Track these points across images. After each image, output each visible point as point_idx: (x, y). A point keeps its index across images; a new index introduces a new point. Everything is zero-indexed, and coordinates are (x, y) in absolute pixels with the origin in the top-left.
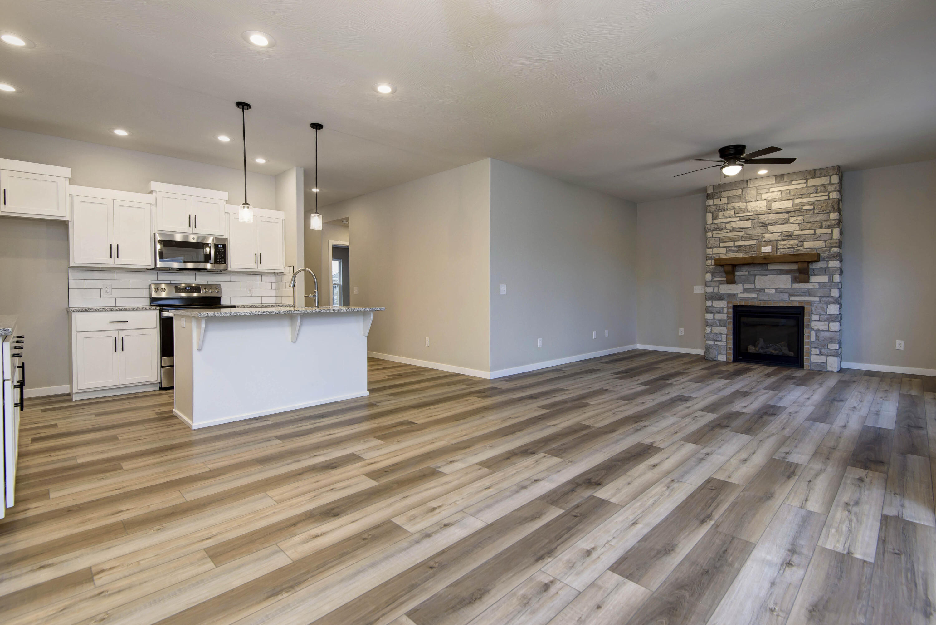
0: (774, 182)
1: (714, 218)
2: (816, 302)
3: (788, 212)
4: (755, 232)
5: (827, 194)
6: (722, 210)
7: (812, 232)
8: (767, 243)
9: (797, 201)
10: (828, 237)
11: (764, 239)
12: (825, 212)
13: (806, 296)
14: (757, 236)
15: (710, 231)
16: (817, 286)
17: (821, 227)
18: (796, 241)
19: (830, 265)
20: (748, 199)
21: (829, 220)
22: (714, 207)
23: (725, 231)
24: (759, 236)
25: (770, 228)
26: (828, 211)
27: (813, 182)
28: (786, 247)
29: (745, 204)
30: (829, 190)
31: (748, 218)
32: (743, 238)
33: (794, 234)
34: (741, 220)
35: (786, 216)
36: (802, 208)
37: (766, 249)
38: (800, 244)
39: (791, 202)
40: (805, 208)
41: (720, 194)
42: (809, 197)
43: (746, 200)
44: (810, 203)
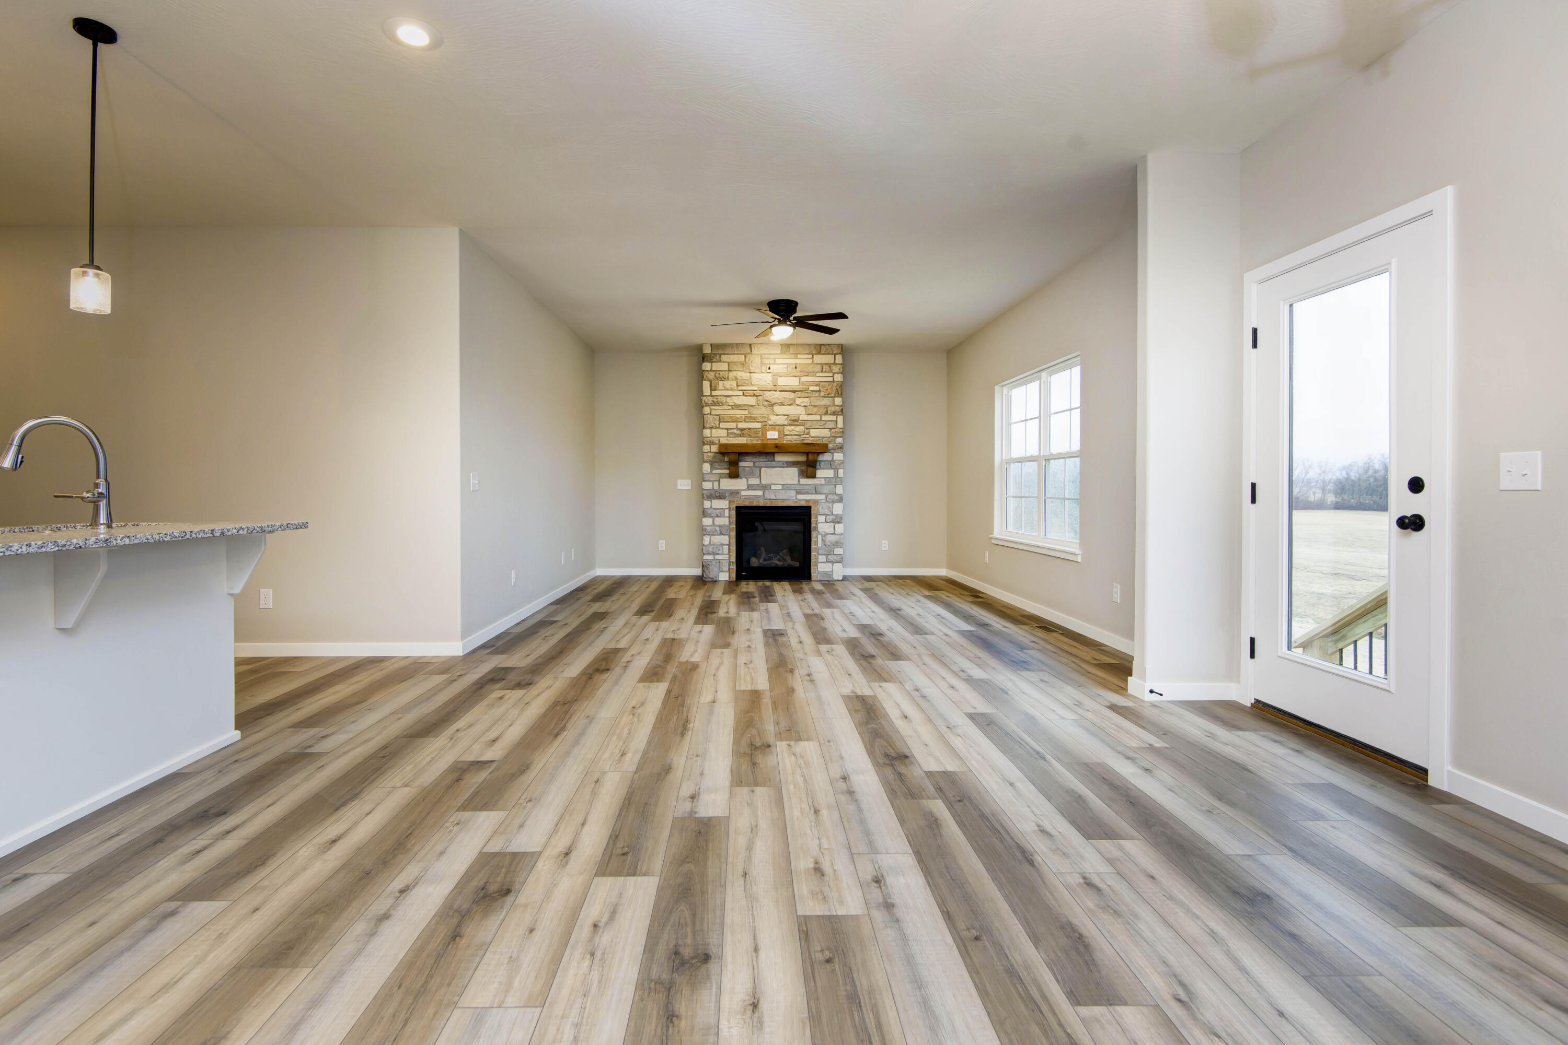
0: (779, 352)
1: (713, 389)
2: (823, 501)
3: (794, 392)
4: (760, 412)
5: (831, 375)
6: (723, 379)
7: (818, 418)
8: (774, 427)
9: (804, 379)
10: (832, 425)
11: (770, 423)
12: (830, 396)
13: (812, 493)
14: (763, 417)
15: (707, 405)
16: (823, 481)
17: (826, 413)
18: (802, 428)
19: (835, 458)
20: (753, 369)
21: (834, 405)
22: (713, 374)
23: (726, 407)
24: (765, 417)
25: (777, 409)
26: (833, 395)
27: (820, 359)
28: (793, 435)
29: (748, 374)
30: (834, 371)
31: (752, 393)
32: (747, 419)
33: (801, 419)
34: (743, 395)
35: (792, 395)
36: (808, 389)
37: (772, 435)
38: (806, 431)
39: (798, 378)
40: (812, 388)
41: (720, 358)
42: (815, 376)
43: (749, 369)
44: (816, 383)
